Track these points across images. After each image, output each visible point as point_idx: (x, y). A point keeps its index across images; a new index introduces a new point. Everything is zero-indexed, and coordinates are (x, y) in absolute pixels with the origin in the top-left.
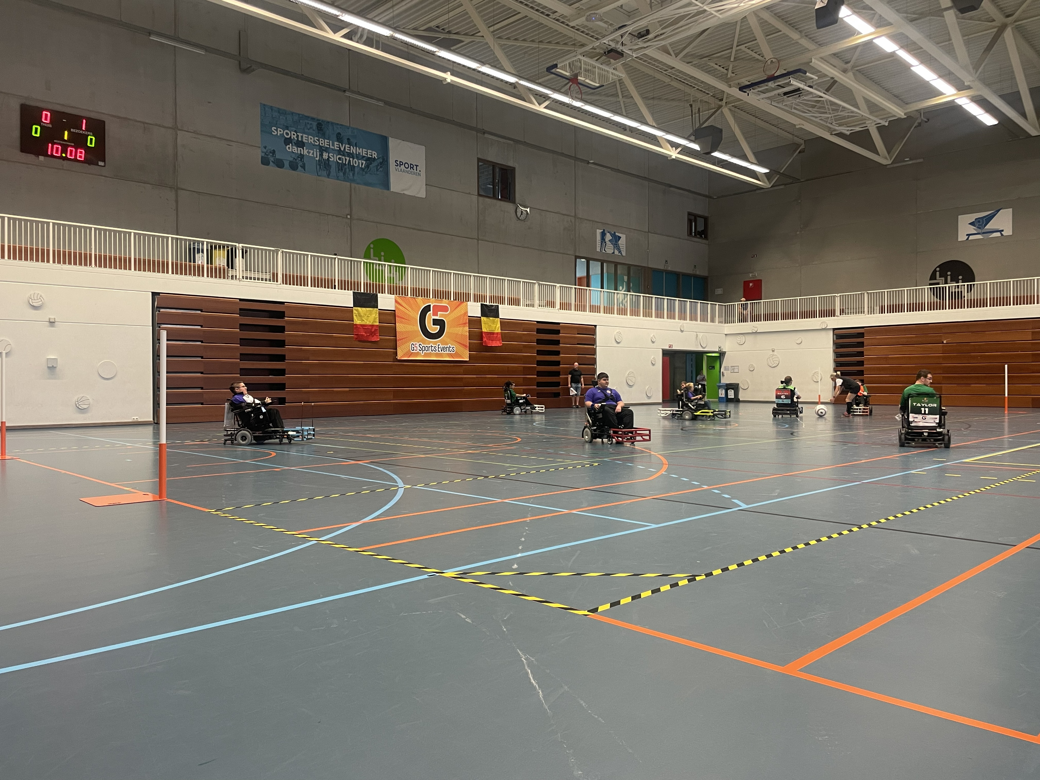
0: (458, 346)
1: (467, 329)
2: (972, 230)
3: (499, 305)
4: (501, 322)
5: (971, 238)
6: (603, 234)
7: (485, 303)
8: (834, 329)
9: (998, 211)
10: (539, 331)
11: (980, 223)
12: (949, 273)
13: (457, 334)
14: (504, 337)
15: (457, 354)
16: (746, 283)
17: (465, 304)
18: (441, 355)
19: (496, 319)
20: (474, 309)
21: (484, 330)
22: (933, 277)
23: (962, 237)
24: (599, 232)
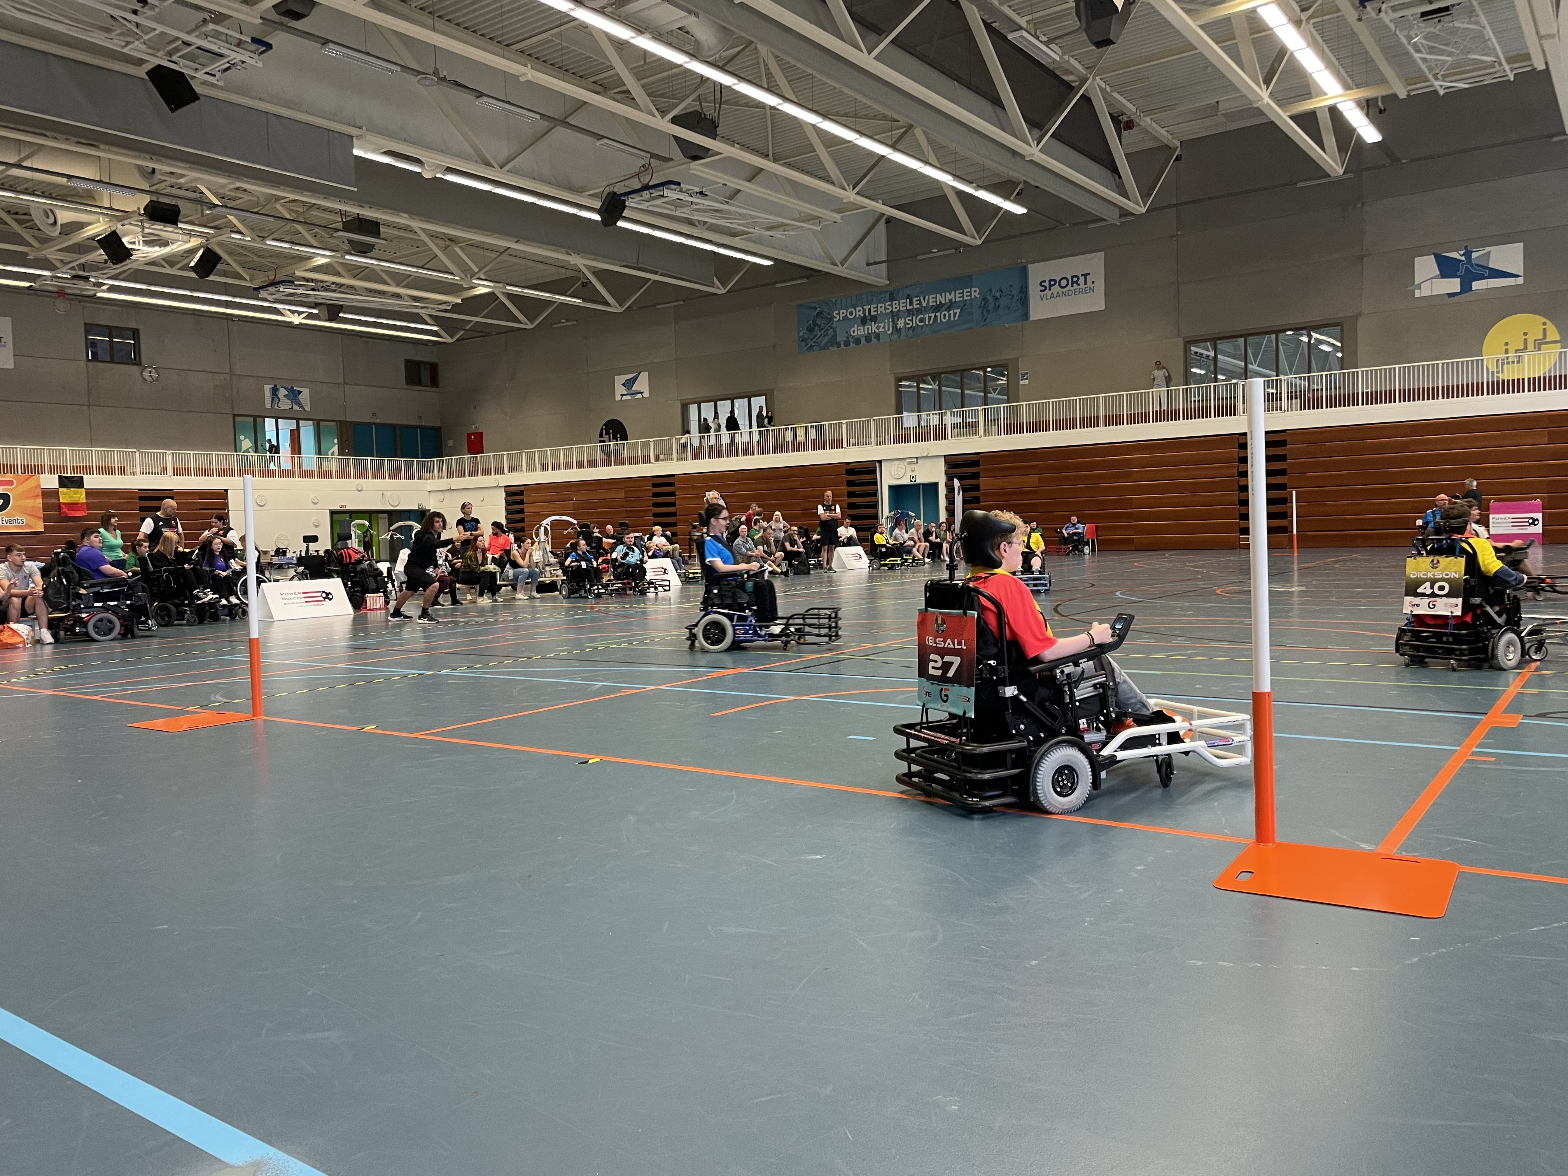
0: (29, 518)
1: (40, 501)
2: (624, 390)
3: (85, 476)
4: (86, 492)
5: (625, 398)
6: (275, 391)
7: (66, 475)
8: (505, 487)
9: (639, 374)
10: (141, 498)
11: (629, 384)
12: (611, 431)
13: (27, 507)
14: (89, 507)
15: (27, 526)
16: (469, 435)
17: (35, 477)
18: (6, 527)
19: (80, 490)
20: (50, 481)
21: (62, 501)
22: (601, 435)
23: (618, 398)
24: (267, 388)
